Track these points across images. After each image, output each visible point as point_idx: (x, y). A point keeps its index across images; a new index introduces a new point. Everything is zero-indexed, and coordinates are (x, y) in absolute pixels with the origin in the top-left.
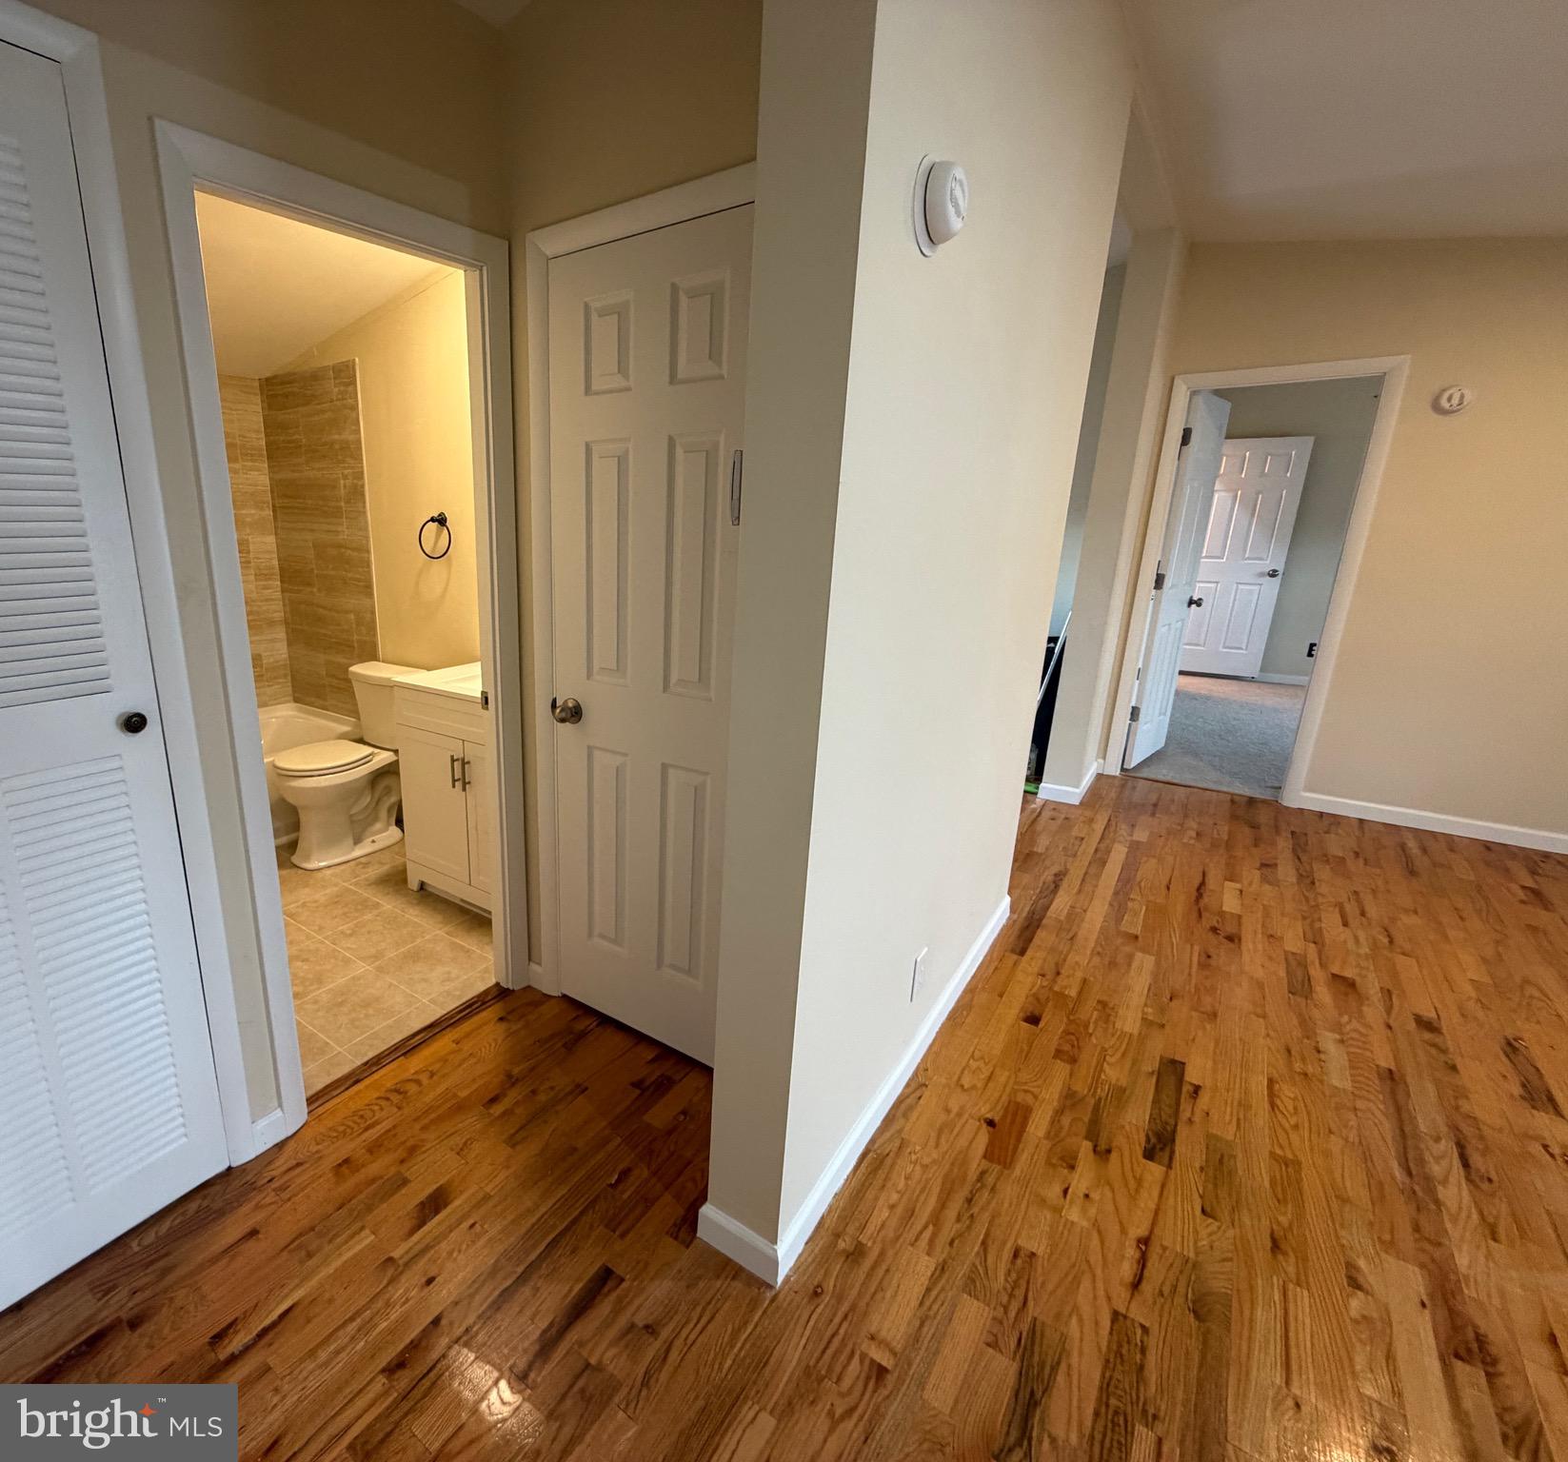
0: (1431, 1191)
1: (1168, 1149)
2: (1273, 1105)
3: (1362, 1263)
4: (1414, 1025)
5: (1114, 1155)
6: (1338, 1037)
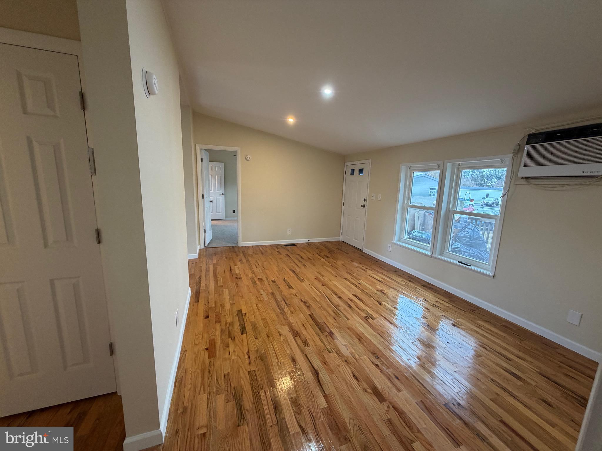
0: (283, 311)
1: (245, 330)
2: (258, 309)
3: (280, 330)
4: (272, 282)
5: (236, 338)
6: (263, 290)
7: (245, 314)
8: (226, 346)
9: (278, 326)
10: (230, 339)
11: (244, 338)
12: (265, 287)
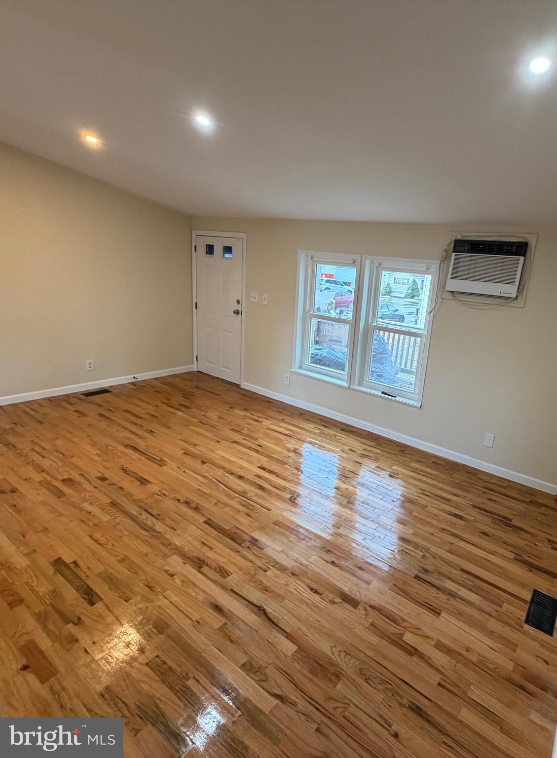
1: (93, 594)
2: (100, 544)
4: (100, 481)
5: (83, 618)
6: (88, 503)
7: (75, 562)
8: (70, 642)
9: (160, 562)
10: (70, 626)
11: (101, 611)
12: (88, 494)
